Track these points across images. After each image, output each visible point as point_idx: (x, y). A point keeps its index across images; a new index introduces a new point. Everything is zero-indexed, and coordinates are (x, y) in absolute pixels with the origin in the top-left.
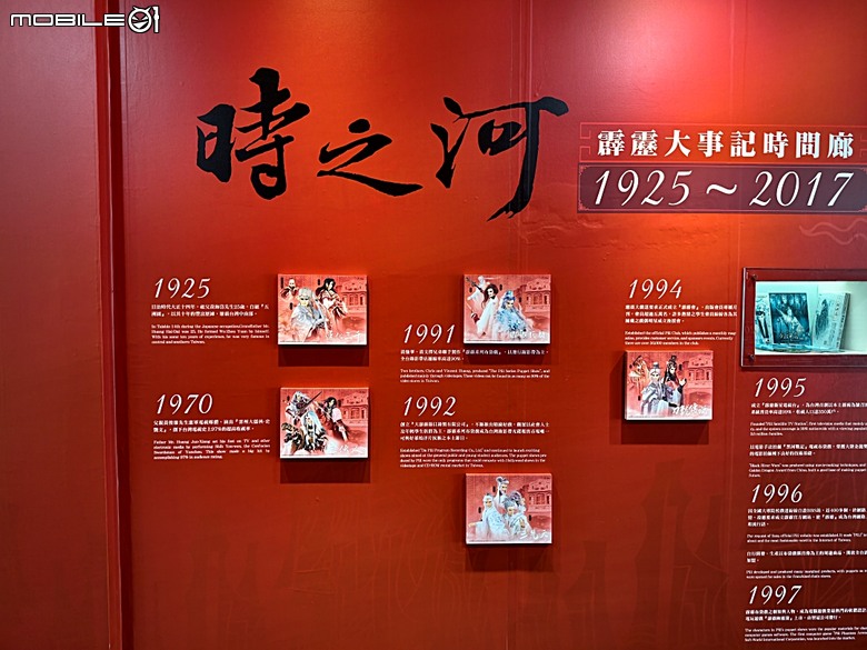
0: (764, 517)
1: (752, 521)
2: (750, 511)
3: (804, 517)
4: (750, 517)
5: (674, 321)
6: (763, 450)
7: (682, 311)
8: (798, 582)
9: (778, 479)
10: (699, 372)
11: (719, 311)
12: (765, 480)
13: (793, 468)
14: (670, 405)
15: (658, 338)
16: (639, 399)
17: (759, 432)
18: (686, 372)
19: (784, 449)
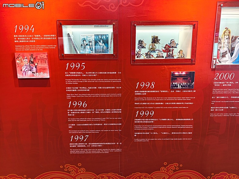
0: (73, 113)
1: (69, 114)
2: (68, 110)
3: (88, 112)
4: (68, 113)
5: (33, 41)
6: (71, 89)
7: (35, 37)
8: (87, 134)
9: (78, 100)
10: (42, 60)
11: (49, 37)
12: (73, 100)
13: (83, 95)
14: (33, 73)
15: (27, 48)
16: (21, 70)
17: (69, 82)
18: (37, 61)
19: (79, 89)
